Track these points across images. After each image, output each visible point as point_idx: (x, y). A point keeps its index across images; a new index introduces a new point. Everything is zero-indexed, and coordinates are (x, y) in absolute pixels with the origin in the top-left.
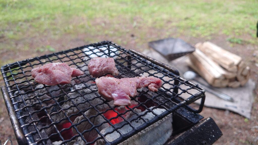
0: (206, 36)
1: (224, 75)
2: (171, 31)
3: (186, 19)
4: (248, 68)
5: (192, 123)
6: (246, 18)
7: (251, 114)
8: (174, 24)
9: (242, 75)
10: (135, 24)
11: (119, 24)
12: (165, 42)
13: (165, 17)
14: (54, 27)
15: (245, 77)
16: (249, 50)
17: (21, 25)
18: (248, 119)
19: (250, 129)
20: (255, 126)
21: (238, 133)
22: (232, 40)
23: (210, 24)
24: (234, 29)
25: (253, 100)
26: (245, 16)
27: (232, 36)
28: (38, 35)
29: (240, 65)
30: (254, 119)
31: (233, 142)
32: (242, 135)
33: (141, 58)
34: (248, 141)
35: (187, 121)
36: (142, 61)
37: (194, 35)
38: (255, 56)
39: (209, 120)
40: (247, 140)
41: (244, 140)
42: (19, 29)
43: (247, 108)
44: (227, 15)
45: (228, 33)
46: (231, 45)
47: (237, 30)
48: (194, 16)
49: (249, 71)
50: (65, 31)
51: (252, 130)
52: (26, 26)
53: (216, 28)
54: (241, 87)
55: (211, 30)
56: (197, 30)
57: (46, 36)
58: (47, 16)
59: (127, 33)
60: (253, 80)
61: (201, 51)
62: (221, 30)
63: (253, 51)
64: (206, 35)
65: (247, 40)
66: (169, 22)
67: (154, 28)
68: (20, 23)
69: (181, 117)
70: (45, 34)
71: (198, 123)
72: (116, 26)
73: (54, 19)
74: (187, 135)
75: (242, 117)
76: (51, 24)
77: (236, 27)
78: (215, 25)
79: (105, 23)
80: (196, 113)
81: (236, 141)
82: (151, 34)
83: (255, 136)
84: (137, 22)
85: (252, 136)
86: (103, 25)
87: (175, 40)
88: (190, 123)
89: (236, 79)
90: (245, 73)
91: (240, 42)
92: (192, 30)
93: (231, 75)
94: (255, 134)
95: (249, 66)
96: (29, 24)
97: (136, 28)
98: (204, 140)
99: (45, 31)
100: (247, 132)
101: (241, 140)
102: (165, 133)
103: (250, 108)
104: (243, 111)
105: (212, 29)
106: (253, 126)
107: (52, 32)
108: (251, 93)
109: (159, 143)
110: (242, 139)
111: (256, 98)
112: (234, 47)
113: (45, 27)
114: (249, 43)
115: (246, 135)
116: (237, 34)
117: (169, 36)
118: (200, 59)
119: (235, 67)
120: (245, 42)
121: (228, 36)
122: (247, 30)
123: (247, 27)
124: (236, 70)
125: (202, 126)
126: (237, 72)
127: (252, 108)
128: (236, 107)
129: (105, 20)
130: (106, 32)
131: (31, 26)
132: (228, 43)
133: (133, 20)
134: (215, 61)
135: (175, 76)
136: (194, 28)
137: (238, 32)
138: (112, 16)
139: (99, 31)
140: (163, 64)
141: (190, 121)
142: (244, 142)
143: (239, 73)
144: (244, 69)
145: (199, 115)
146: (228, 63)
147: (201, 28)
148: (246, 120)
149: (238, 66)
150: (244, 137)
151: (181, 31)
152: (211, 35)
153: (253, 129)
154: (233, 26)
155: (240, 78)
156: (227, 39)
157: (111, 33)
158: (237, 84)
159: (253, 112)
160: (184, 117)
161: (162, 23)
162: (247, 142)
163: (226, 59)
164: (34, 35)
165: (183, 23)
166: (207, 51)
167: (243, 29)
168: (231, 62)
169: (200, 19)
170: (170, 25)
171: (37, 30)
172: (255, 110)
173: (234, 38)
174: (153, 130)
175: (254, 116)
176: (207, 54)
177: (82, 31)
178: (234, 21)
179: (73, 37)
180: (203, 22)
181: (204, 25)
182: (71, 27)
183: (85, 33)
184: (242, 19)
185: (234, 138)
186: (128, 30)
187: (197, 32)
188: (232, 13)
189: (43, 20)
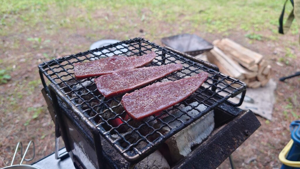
0: (224, 32)
1: (244, 75)
2: (184, 25)
3: (201, 12)
4: (269, 67)
5: (233, 115)
6: (266, 11)
7: (272, 115)
8: (187, 18)
9: (263, 74)
10: (143, 17)
11: (125, 17)
12: (180, 38)
13: (177, 9)
14: (48, 20)
15: (266, 76)
16: (270, 47)
17: (7, 18)
18: (270, 121)
19: (272, 131)
20: (276, 127)
21: (260, 135)
22: (251, 37)
23: (228, 18)
24: (253, 24)
25: (274, 101)
26: (265, 9)
27: (250, 32)
28: (28, 29)
29: (261, 64)
30: (275, 121)
31: (254, 145)
32: (263, 137)
33: (179, 56)
34: (270, 143)
35: (229, 114)
36: (180, 58)
37: (210, 31)
38: (275, 54)
39: (249, 112)
40: (268, 142)
41: (266, 142)
42: (5, 23)
43: (268, 109)
44: (245, 8)
45: (247, 29)
46: (250, 42)
47: (257, 25)
48: (209, 9)
49: (271, 69)
50: (61, 25)
51: (274, 132)
52: (13, 19)
53: (233, 22)
54: (261, 87)
55: (228, 25)
56: (213, 25)
57: (38, 31)
58: (38, 7)
59: (135, 27)
60: (274, 80)
61: (219, 48)
62: (239, 25)
63: (274, 48)
64: (223, 30)
65: (267, 36)
66: (182, 15)
67: (165, 22)
68: (5, 15)
69: (222, 110)
70: (38, 29)
71: (238, 115)
72: (122, 20)
73: (46, 10)
74: (231, 125)
75: (263, 118)
76: (43, 16)
77: (255, 22)
78: (232, 19)
79: (108, 15)
80: (236, 107)
81: (257, 144)
82: (162, 29)
83: (276, 138)
84: (146, 15)
85: (273, 138)
86: (106, 18)
87: (192, 36)
88: (231, 115)
89: (256, 79)
90: (266, 72)
91: (259, 39)
92: (208, 25)
93: (251, 75)
94: (277, 136)
95: (270, 65)
96: (16, 17)
97: (145, 22)
98: (246, 129)
99: (37, 25)
100: (268, 134)
101: (262, 142)
102: (209, 126)
103: (271, 109)
104: (264, 113)
105: (230, 24)
106: (275, 128)
107: (45, 27)
108: (272, 94)
109: (205, 134)
110: (264, 141)
111: (277, 98)
112: (253, 43)
113: (37, 20)
114: (269, 39)
115: (267, 137)
116: (257, 30)
117: (183, 31)
118: (219, 57)
119: (256, 66)
120: (265, 38)
121: (246, 32)
122: (267, 25)
123: (267, 21)
124: (257, 70)
125: (243, 117)
126: (258, 72)
127: (274, 109)
128: (256, 109)
129: (108, 12)
130: (111, 27)
131: (18, 19)
132: (247, 39)
133: (141, 13)
134: (234, 59)
135: (216, 72)
136: (210, 23)
137: (257, 28)
138: (115, 8)
139: (101, 25)
140: (202, 61)
141: (231, 114)
142: (265, 144)
143: (260, 73)
144: (265, 68)
145: (239, 108)
146: (248, 61)
147: (218, 22)
148: (267, 122)
149: (258, 64)
150: (266, 139)
151: (196, 26)
152: (229, 30)
153: (275, 130)
154: (252, 21)
155: (261, 77)
156: (246, 35)
157: (117, 27)
158: (257, 84)
159: (274, 113)
160: (225, 111)
161: (175, 17)
162: (269, 145)
163: (246, 57)
164: (24, 30)
165: (198, 17)
166: (226, 48)
167: (263, 23)
168: (252, 60)
169: (216, 12)
170: (183, 19)
171: (27, 23)
172: (277, 111)
173: (253, 34)
174: (200, 122)
175: (275, 117)
176: (226, 52)
177: (82, 25)
178: (253, 15)
179: (72, 32)
180: (219, 16)
181: (220, 19)
182: (68, 20)
183: (86, 27)
184: (262, 12)
185: (255, 141)
186: (136, 25)
187: (213, 27)
188: (251, 6)
189: (33, 11)
